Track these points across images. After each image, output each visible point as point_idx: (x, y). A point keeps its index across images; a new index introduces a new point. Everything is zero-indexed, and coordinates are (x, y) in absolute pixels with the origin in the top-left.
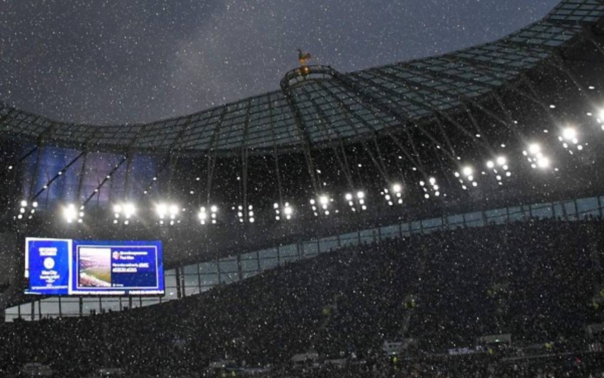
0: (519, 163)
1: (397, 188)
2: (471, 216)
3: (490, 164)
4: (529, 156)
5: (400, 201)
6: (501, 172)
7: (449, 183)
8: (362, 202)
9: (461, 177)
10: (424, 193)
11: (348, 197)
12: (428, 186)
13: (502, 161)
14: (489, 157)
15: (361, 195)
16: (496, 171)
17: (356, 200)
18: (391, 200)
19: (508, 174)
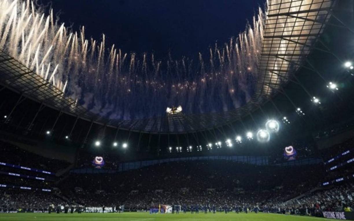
0: (224, 144)
1: (191, 147)
2: (216, 157)
3: (216, 144)
4: (227, 143)
5: (191, 151)
6: (219, 146)
7: (204, 147)
8: (181, 150)
9: (208, 146)
10: (197, 149)
11: (177, 148)
12: (199, 148)
13: (220, 143)
14: (217, 142)
15: (181, 148)
16: (217, 146)
17: (179, 149)
18: (189, 150)
19: (221, 147)
